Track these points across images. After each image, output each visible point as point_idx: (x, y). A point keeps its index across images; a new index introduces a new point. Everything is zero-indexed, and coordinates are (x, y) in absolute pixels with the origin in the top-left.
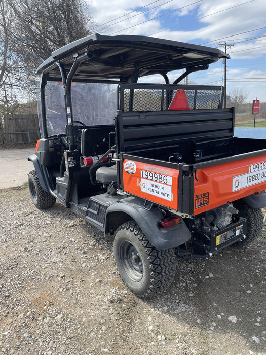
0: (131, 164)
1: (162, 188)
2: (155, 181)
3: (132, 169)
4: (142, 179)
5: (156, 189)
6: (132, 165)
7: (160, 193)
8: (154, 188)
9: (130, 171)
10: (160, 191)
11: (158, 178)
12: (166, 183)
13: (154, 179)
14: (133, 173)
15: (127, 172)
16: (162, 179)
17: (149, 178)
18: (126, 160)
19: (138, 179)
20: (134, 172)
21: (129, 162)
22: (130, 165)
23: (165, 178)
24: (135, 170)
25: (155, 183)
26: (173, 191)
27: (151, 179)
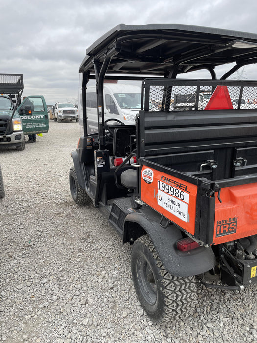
0: (149, 171)
1: (178, 205)
2: (172, 195)
3: (150, 178)
4: (159, 190)
5: (172, 205)
6: (150, 173)
7: (176, 210)
8: (170, 203)
9: (147, 179)
10: (176, 208)
11: (175, 192)
12: (182, 200)
13: (170, 193)
14: (150, 183)
15: (145, 180)
16: (179, 194)
17: (166, 190)
18: (144, 167)
19: (155, 190)
20: (152, 181)
21: (148, 169)
22: (148, 173)
23: (182, 193)
24: (152, 179)
25: (172, 198)
26: (189, 211)
27: (168, 193)
